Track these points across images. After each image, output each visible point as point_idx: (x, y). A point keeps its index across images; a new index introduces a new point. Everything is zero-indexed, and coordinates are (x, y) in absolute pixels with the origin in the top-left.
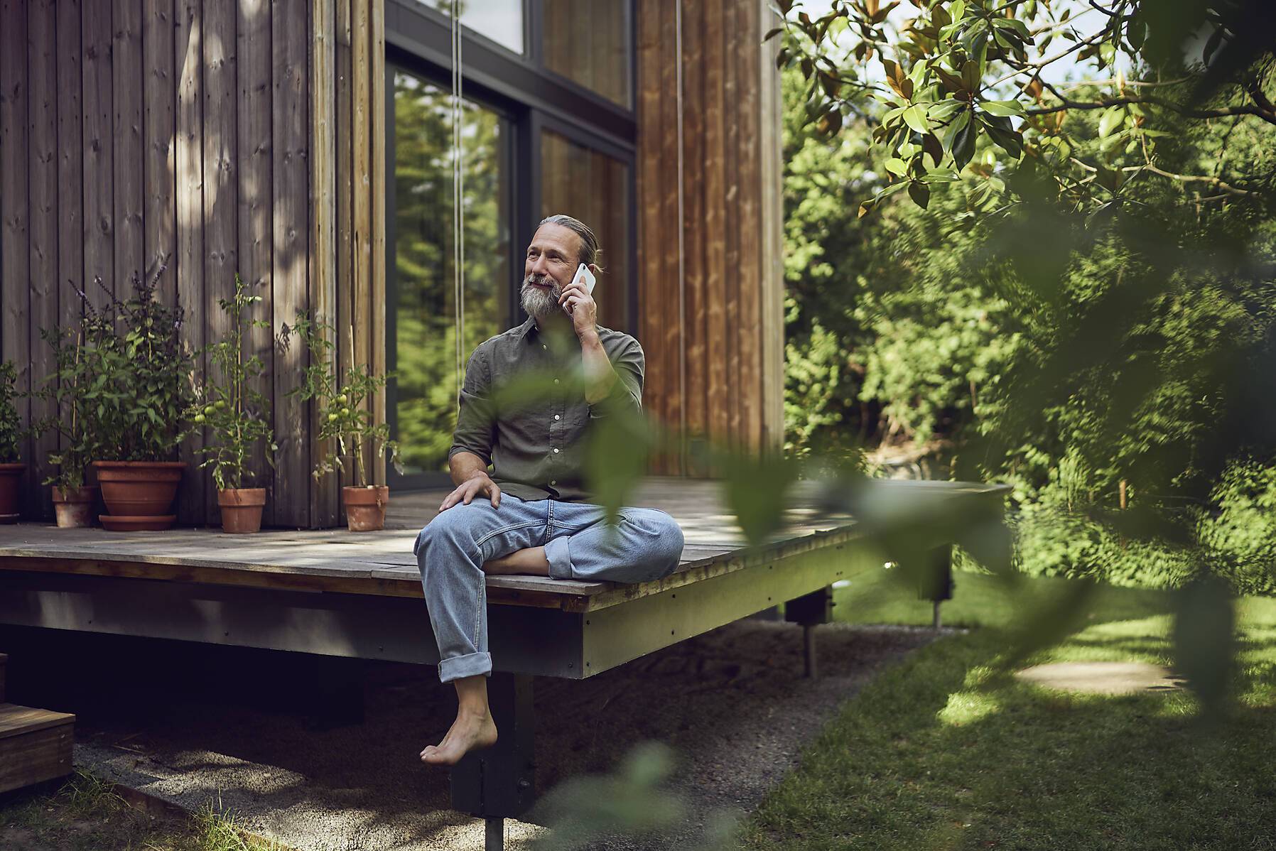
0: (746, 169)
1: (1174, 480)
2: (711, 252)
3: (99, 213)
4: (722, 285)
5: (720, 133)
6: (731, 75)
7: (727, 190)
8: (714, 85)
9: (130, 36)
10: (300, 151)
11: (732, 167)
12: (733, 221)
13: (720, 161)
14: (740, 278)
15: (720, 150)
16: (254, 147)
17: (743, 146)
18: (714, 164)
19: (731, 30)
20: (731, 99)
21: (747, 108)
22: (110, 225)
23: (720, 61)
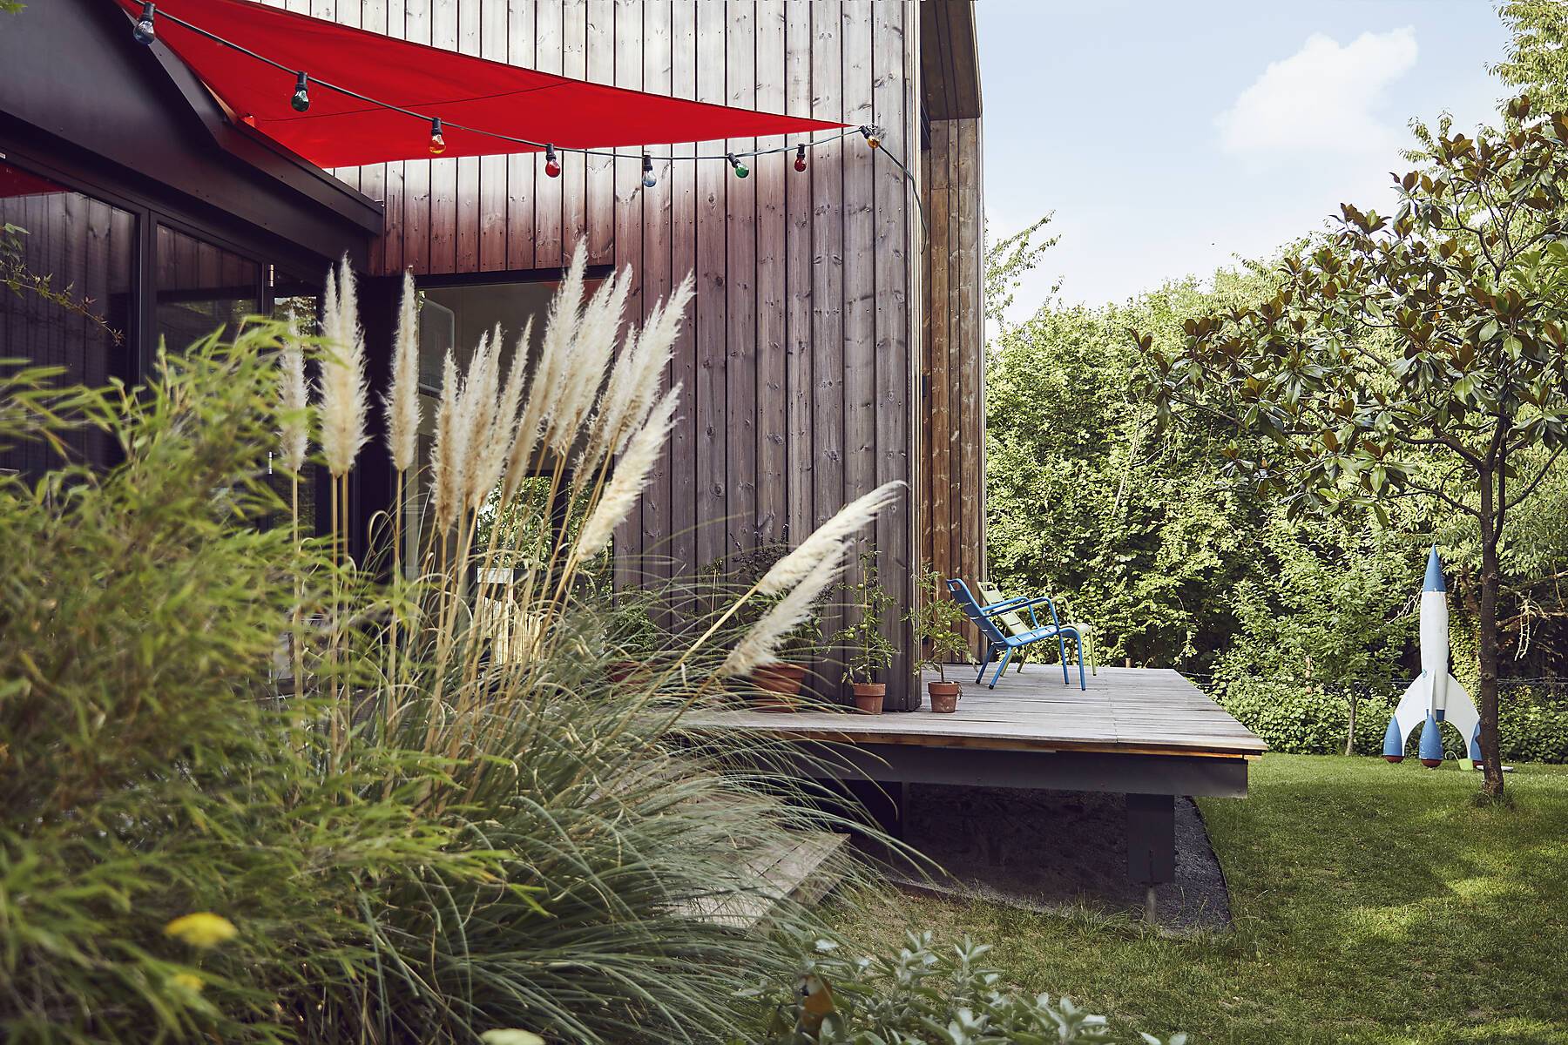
0: (966, 418)
1: (1176, 659)
2: (936, 482)
3: (712, 481)
4: (946, 509)
5: (946, 388)
6: (955, 343)
7: (951, 434)
8: (940, 349)
9: (744, 356)
10: (900, 452)
11: (955, 416)
12: (956, 459)
13: (945, 410)
14: (962, 503)
15: (946, 402)
16: (860, 445)
17: (964, 399)
18: (939, 411)
19: (954, 309)
20: (955, 362)
21: (968, 369)
22: (723, 490)
23: (946, 330)
